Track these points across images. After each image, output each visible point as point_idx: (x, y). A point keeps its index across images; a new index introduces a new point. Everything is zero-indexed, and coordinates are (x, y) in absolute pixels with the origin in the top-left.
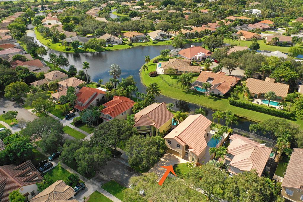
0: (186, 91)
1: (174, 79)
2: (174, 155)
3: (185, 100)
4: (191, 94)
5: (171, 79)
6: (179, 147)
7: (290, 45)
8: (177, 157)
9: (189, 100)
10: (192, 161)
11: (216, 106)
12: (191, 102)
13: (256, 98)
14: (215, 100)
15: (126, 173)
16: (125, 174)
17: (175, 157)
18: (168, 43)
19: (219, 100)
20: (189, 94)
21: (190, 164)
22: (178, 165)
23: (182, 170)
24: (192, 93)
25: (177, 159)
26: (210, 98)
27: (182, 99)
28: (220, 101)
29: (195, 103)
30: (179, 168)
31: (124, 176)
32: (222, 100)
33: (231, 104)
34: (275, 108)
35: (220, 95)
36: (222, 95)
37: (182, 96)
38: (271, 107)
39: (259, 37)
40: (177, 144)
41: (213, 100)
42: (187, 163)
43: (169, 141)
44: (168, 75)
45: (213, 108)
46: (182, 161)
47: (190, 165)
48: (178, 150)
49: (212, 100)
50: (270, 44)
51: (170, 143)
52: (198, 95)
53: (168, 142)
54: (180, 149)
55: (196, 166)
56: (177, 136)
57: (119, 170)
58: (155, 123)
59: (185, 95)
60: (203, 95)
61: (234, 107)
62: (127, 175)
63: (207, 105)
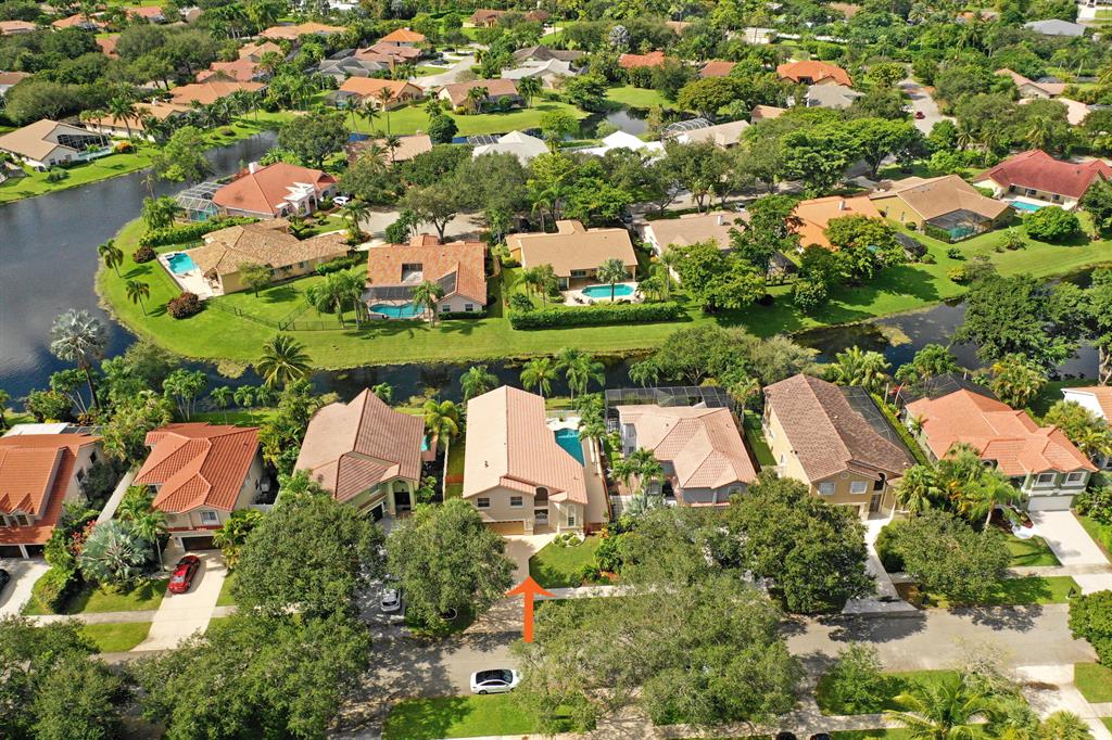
0: (356, 330)
1: (276, 304)
3: (373, 360)
4: (378, 334)
5: (267, 305)
6: (520, 503)
7: (517, 106)
8: (518, 538)
9: (388, 356)
10: (567, 527)
11: (482, 349)
12: (398, 361)
13: (564, 288)
14: (467, 331)
15: (417, 662)
16: (417, 665)
17: (510, 541)
18: (115, 167)
19: (478, 325)
20: (373, 336)
21: (567, 538)
22: (540, 558)
23: (561, 566)
24: (379, 331)
25: (521, 543)
26: (446, 330)
28: (482, 327)
30: (547, 565)
31: (421, 672)
33: (519, 328)
34: (628, 302)
35: (471, 310)
36: (477, 309)
37: (355, 350)
38: (621, 303)
39: (419, 93)
40: (512, 498)
41: (461, 333)
42: (557, 541)
43: (479, 500)
44: (244, 295)
45: (477, 356)
46: (539, 542)
47: (567, 542)
48: (517, 516)
49: (455, 333)
50: (467, 110)
51: (487, 504)
52: (404, 331)
53: (480, 505)
54: (524, 508)
55: (586, 536)
56: (504, 473)
57: (385, 666)
58: (397, 466)
59: (362, 344)
60: (419, 328)
61: (529, 333)
62: (425, 665)
63: (455, 355)
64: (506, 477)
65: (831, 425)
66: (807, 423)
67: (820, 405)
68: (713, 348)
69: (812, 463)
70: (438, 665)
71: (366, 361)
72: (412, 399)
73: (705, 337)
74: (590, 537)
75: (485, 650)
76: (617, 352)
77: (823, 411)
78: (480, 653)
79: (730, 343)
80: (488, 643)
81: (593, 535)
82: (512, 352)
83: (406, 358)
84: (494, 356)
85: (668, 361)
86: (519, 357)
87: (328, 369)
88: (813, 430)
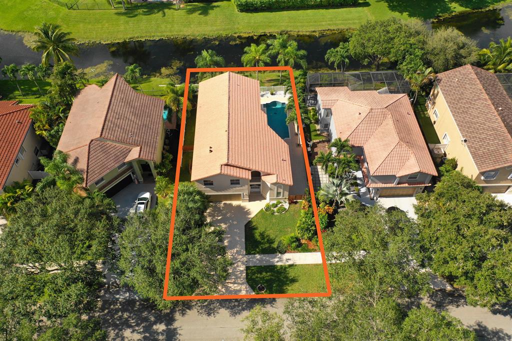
0: (123, 11)
2: (228, 202)
3: (136, 36)
4: (140, 14)
6: (239, 183)
8: (235, 203)
9: (146, 32)
10: (275, 197)
11: (215, 28)
12: (153, 36)
14: (205, 12)
15: (155, 323)
16: (155, 327)
17: (231, 205)
19: (212, 8)
20: (136, 16)
21: (276, 206)
22: (254, 224)
23: (271, 231)
24: (140, 11)
25: (239, 208)
26: (191, 12)
27: (129, 36)
28: (215, 10)
29: (164, 36)
30: (261, 229)
31: (158, 334)
32: (218, 6)
33: (242, 11)
37: (122, 28)
40: (231, 181)
41: (200, 14)
42: (268, 208)
43: (205, 182)
45: (211, 34)
46: (255, 208)
47: (275, 209)
48: (236, 191)
49: (196, 14)
51: (212, 184)
52: (159, 11)
53: (205, 184)
54: (241, 187)
55: (290, 204)
56: (225, 162)
57: (130, 326)
58: (138, 148)
59: (127, 22)
60: (170, 9)
61: (250, 14)
62: (161, 327)
63: (195, 32)
64: (227, 165)
65: (498, 117)
66: (475, 113)
67: (487, 97)
68: (396, 40)
69: (480, 152)
70: (172, 327)
71: (131, 36)
72: (163, 70)
73: (390, 29)
74: (293, 205)
75: (209, 314)
76: (314, 31)
77: (490, 102)
78: (205, 317)
79: (411, 35)
80: (212, 307)
81: (296, 203)
82: (237, 31)
83: (159, 34)
84: (224, 34)
85: (359, 50)
86: (241, 34)
87: (102, 42)
88: (481, 120)
